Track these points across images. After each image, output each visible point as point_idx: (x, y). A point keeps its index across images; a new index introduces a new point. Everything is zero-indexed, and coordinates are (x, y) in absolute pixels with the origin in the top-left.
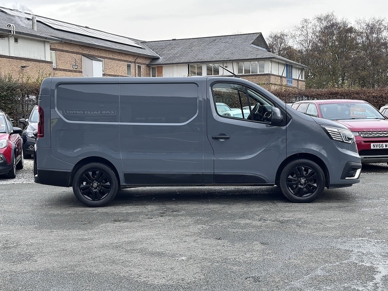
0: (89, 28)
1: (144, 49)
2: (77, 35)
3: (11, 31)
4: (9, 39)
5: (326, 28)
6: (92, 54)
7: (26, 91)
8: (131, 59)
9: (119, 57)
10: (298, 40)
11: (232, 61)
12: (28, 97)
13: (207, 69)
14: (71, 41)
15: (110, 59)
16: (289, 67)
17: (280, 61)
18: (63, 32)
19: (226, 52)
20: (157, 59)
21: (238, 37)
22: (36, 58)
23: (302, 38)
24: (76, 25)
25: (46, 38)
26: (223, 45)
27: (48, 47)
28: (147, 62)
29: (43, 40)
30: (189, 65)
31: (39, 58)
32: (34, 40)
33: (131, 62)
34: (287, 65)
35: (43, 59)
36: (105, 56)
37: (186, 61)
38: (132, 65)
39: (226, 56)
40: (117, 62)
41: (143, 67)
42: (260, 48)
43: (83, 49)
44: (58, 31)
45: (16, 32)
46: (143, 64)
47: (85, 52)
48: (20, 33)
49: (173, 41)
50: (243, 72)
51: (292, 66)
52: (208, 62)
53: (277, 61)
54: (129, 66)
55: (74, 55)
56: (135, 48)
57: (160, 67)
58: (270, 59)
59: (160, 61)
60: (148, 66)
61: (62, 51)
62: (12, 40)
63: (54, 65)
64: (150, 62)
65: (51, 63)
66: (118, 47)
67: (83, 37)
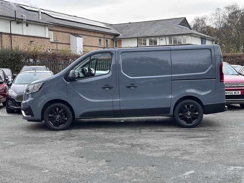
0: (76, 17)
1: (111, 29)
2: (68, 21)
3: (23, 19)
4: (22, 24)
5: (233, 13)
6: (76, 33)
7: (27, 57)
8: (101, 36)
9: (94, 35)
10: (213, 22)
11: (165, 36)
12: (29, 60)
13: (150, 41)
14: (63, 25)
15: (88, 36)
16: (203, 39)
17: (197, 36)
18: (59, 20)
19: (162, 30)
20: (118, 35)
21: (170, 21)
22: (39, 36)
23: (216, 20)
24: (68, 15)
25: (46, 23)
26: (160, 26)
27: (47, 29)
28: (112, 37)
29: (44, 25)
30: (138, 39)
31: (41, 36)
32: (39, 25)
33: (101, 37)
34: (202, 38)
35: (44, 37)
36: (85, 34)
37: (136, 36)
38: (102, 39)
39: (162, 33)
40: (93, 37)
41: (109, 40)
42: (185, 27)
43: (70, 30)
44: (56, 19)
45: (26, 20)
46: (109, 39)
47: (72, 32)
48: (29, 21)
49: (129, 24)
50: (173, 43)
51: (205, 39)
52: (150, 37)
53: (195, 35)
54: (100, 40)
55: (65, 34)
56: (105, 29)
57: (120, 40)
58: (190, 34)
59: (120, 37)
60: (113, 40)
61: (58, 31)
62: (24, 25)
63: (52, 40)
64: (114, 37)
65: (49, 39)
66: (93, 28)
67: (71, 22)
